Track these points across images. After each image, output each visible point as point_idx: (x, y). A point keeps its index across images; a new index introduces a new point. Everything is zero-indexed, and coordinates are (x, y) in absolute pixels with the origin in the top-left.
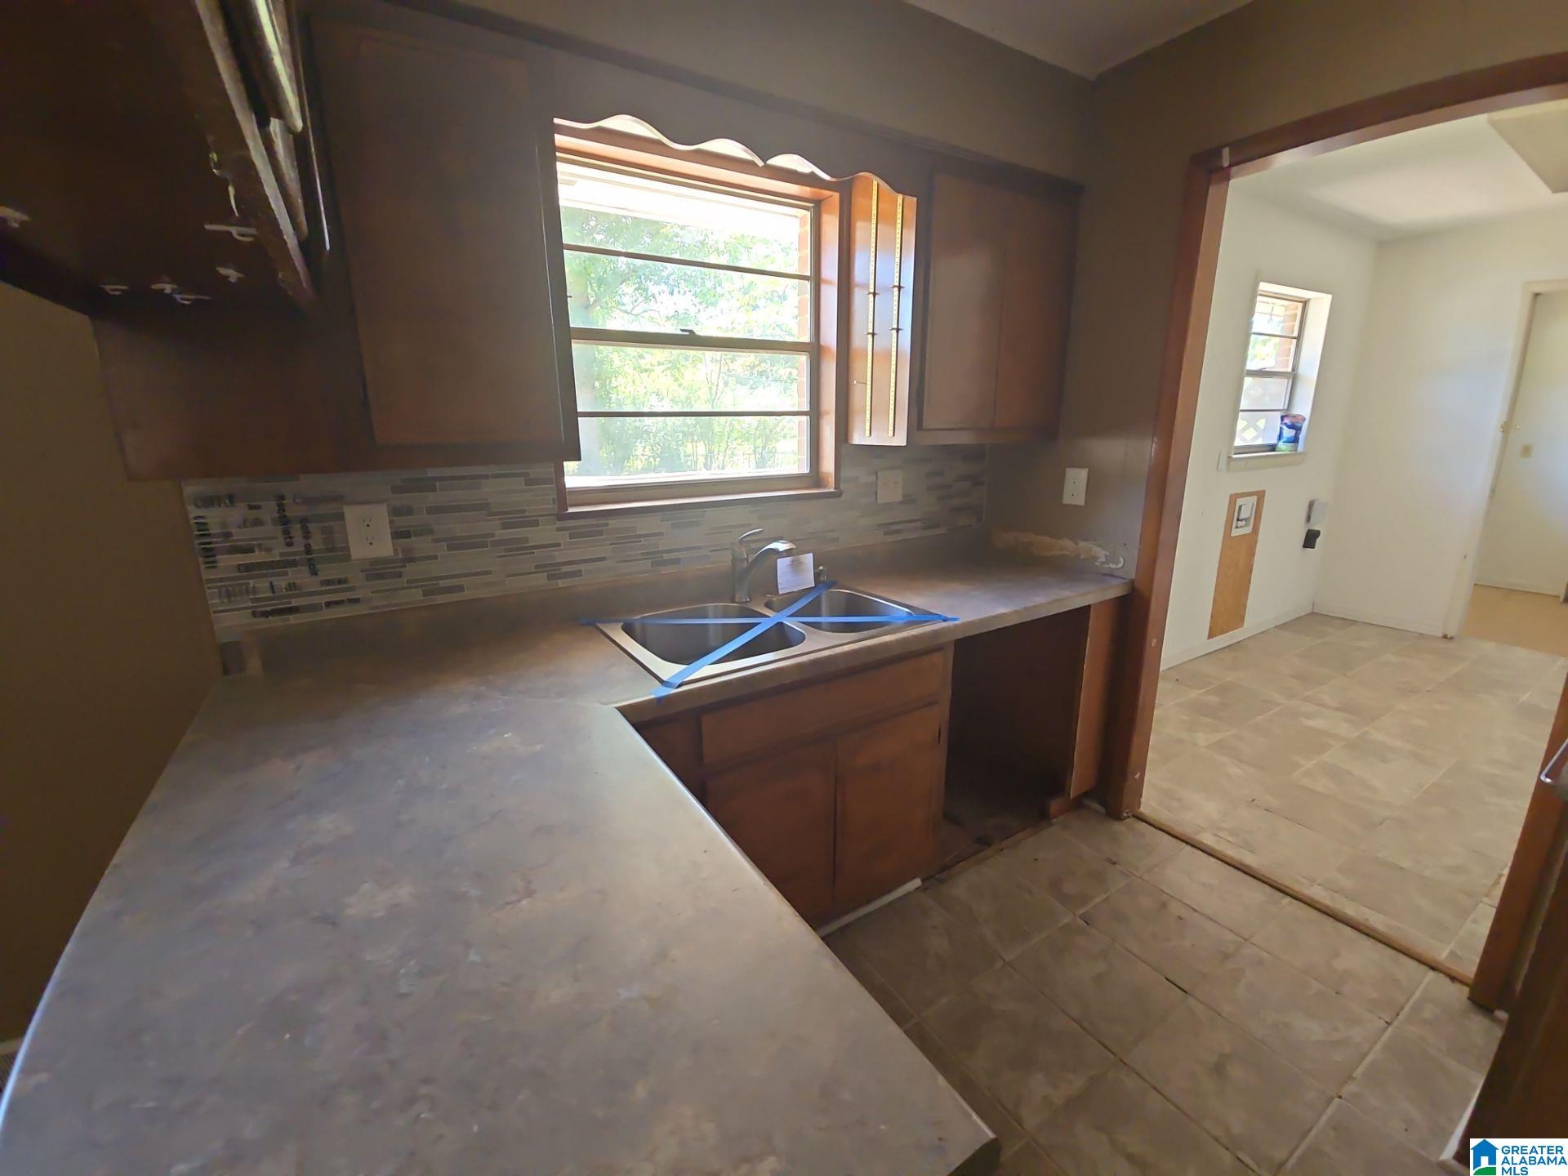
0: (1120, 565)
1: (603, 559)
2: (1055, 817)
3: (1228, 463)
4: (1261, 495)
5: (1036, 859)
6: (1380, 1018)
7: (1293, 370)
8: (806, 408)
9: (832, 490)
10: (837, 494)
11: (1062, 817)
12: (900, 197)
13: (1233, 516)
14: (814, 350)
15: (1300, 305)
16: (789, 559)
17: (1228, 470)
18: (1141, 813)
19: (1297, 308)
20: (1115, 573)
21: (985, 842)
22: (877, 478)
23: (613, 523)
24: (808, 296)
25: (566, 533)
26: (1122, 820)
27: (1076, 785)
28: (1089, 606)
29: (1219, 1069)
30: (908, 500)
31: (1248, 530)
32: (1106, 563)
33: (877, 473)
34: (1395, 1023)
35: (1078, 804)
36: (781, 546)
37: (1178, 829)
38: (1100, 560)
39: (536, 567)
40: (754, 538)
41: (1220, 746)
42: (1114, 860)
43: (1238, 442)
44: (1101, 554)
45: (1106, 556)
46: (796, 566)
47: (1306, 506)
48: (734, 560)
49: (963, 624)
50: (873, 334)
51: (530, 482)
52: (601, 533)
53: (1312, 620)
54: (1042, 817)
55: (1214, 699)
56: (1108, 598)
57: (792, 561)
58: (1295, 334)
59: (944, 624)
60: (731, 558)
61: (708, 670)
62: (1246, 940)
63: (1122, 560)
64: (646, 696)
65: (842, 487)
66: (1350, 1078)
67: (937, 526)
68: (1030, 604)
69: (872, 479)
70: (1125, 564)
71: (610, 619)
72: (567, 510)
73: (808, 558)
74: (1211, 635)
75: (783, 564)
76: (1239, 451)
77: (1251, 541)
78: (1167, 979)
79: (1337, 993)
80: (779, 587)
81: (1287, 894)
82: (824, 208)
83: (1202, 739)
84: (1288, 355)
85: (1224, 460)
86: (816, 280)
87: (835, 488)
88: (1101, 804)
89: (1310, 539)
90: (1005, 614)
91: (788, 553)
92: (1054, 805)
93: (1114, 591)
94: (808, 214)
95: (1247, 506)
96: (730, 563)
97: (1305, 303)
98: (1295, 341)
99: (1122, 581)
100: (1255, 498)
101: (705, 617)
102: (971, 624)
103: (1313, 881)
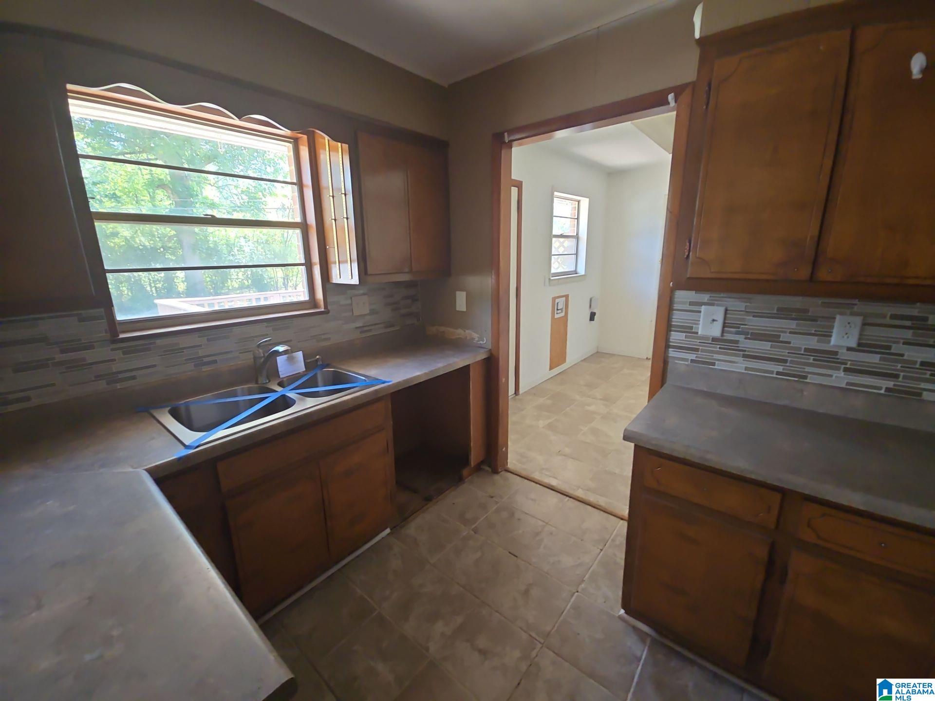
0: (485, 342)
1: (155, 366)
2: (466, 478)
3: (549, 282)
4: (567, 297)
5: (454, 504)
6: (598, 548)
7: (577, 235)
8: (303, 261)
9: (323, 310)
10: (326, 312)
11: (470, 478)
12: (339, 144)
13: (555, 308)
14: (304, 227)
15: (577, 203)
16: (285, 357)
17: (550, 285)
18: (508, 468)
19: (575, 204)
20: (483, 346)
21: (428, 499)
22: (352, 301)
23: (159, 342)
24: (296, 194)
25: (120, 352)
26: (499, 473)
27: (474, 459)
28: (469, 365)
29: (526, 592)
30: (373, 312)
31: (563, 314)
32: (478, 341)
33: (351, 298)
34: (604, 549)
35: (478, 468)
36: (281, 348)
37: (524, 473)
38: (475, 340)
39: (96, 377)
40: (267, 343)
41: (550, 427)
42: (492, 495)
43: (553, 271)
44: (476, 336)
45: (478, 337)
46: (291, 360)
47: (589, 300)
48: (255, 358)
49: (393, 384)
50: (335, 220)
51: (82, 319)
52: (149, 349)
53: (598, 355)
54: (460, 480)
55: (549, 402)
56: (477, 360)
57: (288, 357)
58: (576, 217)
59: (383, 385)
60: (252, 357)
61: (222, 433)
62: (547, 523)
63: (485, 339)
64: (171, 457)
65: (329, 308)
66: (583, 581)
67: (392, 326)
68: (433, 369)
69: (349, 302)
70: (486, 341)
71: (159, 406)
72: (119, 336)
73: (299, 355)
74: (551, 369)
75: (280, 360)
76: (553, 276)
77: (565, 319)
78: (510, 553)
79: (582, 540)
80: (280, 373)
81: (567, 496)
82: (300, 142)
83: (541, 423)
84: (575, 227)
85: (547, 281)
86: (300, 184)
87: (325, 309)
88: (489, 467)
89: (592, 316)
90: (419, 375)
91: (285, 352)
92: (465, 472)
93: (482, 356)
94: (291, 145)
95: (561, 302)
96: (252, 360)
97: (579, 202)
98: (576, 220)
99: (486, 350)
100: (564, 299)
101: (236, 396)
102: (399, 383)
103: (579, 487)
